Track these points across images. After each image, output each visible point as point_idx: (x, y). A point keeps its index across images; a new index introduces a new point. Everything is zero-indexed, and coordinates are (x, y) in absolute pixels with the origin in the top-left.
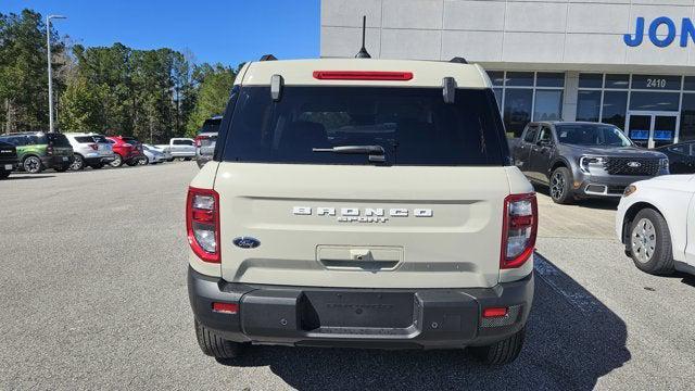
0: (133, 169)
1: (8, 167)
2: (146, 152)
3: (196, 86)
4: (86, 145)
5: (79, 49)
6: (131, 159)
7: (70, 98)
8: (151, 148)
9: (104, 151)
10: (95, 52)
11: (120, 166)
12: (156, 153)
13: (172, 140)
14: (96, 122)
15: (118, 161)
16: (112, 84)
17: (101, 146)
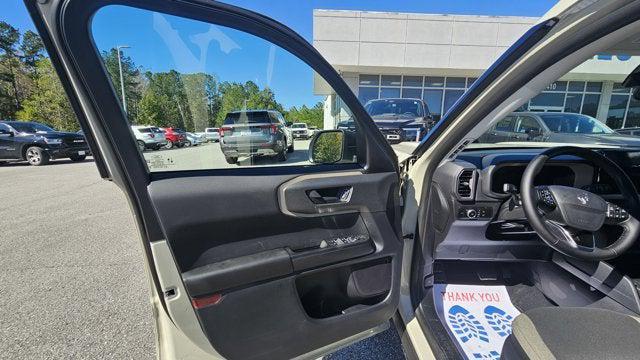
0: (180, 150)
1: (81, 153)
2: (188, 138)
3: (221, 96)
4: (146, 134)
5: (149, 74)
6: (178, 144)
7: (144, 104)
8: (193, 135)
9: (158, 138)
10: (159, 76)
11: (172, 148)
12: (196, 139)
13: (207, 129)
14: (161, 119)
15: (169, 145)
16: (170, 95)
17: (157, 135)
